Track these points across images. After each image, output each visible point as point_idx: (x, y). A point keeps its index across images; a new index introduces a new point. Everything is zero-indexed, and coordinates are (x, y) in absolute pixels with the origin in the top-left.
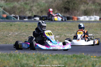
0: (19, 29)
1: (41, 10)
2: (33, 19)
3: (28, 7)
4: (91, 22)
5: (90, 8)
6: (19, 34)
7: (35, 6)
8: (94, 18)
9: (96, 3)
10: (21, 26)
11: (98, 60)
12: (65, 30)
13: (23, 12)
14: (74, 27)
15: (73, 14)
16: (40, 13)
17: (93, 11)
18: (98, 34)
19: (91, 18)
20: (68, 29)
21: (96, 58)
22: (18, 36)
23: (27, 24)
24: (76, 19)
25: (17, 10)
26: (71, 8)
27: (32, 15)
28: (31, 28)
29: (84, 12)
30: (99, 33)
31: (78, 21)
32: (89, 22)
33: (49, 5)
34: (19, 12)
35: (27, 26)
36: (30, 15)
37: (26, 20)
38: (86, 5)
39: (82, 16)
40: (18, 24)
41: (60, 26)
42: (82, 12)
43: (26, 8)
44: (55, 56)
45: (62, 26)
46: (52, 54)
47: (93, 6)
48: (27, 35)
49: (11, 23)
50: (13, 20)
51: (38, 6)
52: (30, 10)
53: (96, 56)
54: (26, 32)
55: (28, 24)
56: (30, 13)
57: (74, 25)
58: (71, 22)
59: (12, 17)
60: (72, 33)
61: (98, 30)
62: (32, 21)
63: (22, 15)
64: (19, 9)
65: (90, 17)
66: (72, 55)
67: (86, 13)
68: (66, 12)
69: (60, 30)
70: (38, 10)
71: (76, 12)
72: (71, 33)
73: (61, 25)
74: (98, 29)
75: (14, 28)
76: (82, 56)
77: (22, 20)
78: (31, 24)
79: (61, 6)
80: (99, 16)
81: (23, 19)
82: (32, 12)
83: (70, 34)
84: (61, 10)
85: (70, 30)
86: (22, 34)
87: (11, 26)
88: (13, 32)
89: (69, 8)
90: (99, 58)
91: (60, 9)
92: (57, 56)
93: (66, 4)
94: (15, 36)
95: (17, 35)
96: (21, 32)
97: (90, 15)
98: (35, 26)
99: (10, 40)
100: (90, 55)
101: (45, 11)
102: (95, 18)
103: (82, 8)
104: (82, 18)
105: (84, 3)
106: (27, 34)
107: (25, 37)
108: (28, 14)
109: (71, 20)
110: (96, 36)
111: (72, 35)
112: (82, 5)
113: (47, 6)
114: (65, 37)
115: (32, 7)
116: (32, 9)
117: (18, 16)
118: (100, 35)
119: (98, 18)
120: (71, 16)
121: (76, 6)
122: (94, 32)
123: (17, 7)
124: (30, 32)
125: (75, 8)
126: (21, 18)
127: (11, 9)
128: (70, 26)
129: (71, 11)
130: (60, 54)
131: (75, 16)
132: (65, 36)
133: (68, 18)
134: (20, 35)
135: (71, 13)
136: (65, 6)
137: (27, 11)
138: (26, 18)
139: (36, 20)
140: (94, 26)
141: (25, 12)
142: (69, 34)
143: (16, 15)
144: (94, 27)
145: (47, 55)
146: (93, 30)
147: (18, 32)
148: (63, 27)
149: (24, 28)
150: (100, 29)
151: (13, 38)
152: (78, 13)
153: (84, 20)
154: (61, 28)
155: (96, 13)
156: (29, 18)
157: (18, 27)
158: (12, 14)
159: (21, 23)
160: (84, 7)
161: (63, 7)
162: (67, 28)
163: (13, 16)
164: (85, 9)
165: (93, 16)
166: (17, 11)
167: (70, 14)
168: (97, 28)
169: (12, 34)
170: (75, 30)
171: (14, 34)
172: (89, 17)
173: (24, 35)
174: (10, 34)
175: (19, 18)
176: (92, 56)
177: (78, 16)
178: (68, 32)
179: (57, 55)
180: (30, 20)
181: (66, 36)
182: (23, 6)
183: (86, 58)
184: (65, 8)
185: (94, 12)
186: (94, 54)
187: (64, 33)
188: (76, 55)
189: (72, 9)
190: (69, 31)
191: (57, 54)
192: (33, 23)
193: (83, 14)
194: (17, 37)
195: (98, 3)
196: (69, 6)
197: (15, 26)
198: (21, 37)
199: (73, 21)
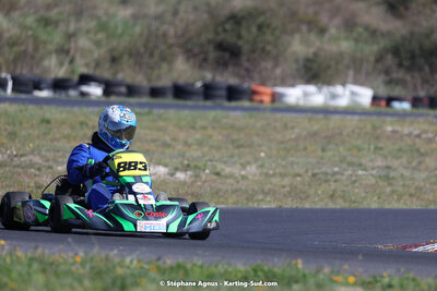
0: (13, 136)
1: (111, 50)
2: (73, 93)
3: (57, 37)
4: (336, 112)
5: (333, 48)
6: (12, 160)
7: (88, 32)
8: (347, 93)
9: (360, 29)
10: (21, 124)
12: (218, 148)
13: (32, 57)
14: (258, 135)
15: (256, 76)
16: (107, 65)
17: (346, 61)
18: (365, 170)
19: (334, 96)
20: (233, 142)
21: (356, 284)
22: (7, 169)
23: (48, 115)
24: (267, 99)
25: (6, 49)
26: (246, 48)
27: (73, 72)
28: (67, 131)
29: (305, 67)
30: (370, 164)
31: (277, 105)
32: (326, 111)
34: (11, 57)
35: (48, 122)
36: (61, 73)
37: (44, 94)
38: (313, 37)
39: (293, 86)
40: (6, 113)
41: (193, 128)
42: (294, 66)
43: (45, 43)
44: (172, 268)
45: (204, 128)
46: (159, 259)
47: (347, 39)
48: (47, 164)
51: (101, 36)
52: (63, 51)
53: (356, 277)
54: (43, 153)
55: (53, 113)
56: (61, 64)
57: (258, 125)
58: (242, 109)
60: (249, 163)
61: (363, 149)
62: (72, 103)
63: (25, 72)
64: (12, 44)
65: (332, 89)
66: (249, 269)
67: (314, 73)
68: (225, 65)
69: (195, 147)
70: (98, 53)
71: (269, 65)
72: (243, 161)
73: (200, 123)
74: (365, 145)
76: (294, 273)
77: (23, 96)
78: (64, 116)
79: (204, 38)
80: (372, 88)
81: (30, 92)
82: (72, 62)
83: (239, 166)
84: (202, 56)
85: (238, 147)
86: (22, 159)
89: (240, 48)
91: (196, 50)
93: (225, 31)
96: (21, 152)
97: (329, 82)
98: (82, 124)
100: (327, 270)
101: (131, 55)
102: (353, 93)
103: (298, 47)
104: (294, 94)
105: (304, 28)
106: (48, 161)
107: (37, 173)
108: (55, 68)
109: (246, 104)
110: (354, 178)
111: (248, 168)
112: (297, 37)
113: (141, 35)
114: (215, 177)
115: (70, 36)
116: (72, 46)
117: (9, 77)
118: (374, 172)
119: (365, 95)
120: (246, 85)
121: (269, 37)
122: (349, 159)
123: (6, 35)
124: (58, 151)
125: (263, 50)
126: (19, 85)
128: (240, 129)
129: (248, 60)
131: (263, 84)
132: (218, 174)
133: (233, 94)
134: (14, 167)
135: (247, 70)
136: (222, 36)
137: (50, 53)
138: (42, 86)
139: (86, 99)
140: (349, 130)
141: (42, 59)
142: (234, 163)
144: (348, 135)
145: (135, 262)
146: (341, 149)
147: (7, 149)
148: (210, 131)
149: (36, 133)
150: (372, 147)
152: (278, 71)
153: (302, 103)
154: (198, 136)
155: (358, 71)
156: (59, 85)
157: (9, 128)
159: (21, 111)
160: (305, 42)
161: (209, 42)
162: (227, 136)
164: (311, 56)
165: (344, 84)
166: (6, 55)
167: (243, 72)
168: (359, 142)
170: (263, 148)
172: (325, 89)
173: (31, 165)
175: (10, 84)
176: (339, 273)
177: (275, 85)
178: (232, 156)
179: (179, 266)
180: (62, 95)
181: (223, 173)
182: (30, 33)
183: (312, 283)
184: (220, 46)
185: (348, 67)
186: (346, 266)
187: (211, 161)
190: (236, 151)
191: (181, 259)
192: (76, 109)
194: (2, 171)
195: (366, 27)
196: (239, 37)
198: (19, 174)
199: (255, 104)
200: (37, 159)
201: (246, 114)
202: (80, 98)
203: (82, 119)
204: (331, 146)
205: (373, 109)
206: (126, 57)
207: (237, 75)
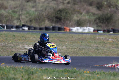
0: (6, 39)
1: (30, 19)
2: (21, 29)
3: (17, 16)
4: (85, 33)
5: (84, 18)
6: (6, 45)
7: (24, 14)
8: (87, 29)
9: (90, 13)
10: (8, 36)
11: (91, 76)
13: (11, 20)
14: (65, 39)
15: (65, 25)
16: (29, 22)
17: (87, 21)
18: (92, 47)
19: (84, 30)
20: (60, 41)
21: (89, 73)
22: (5, 47)
23: (14, 34)
24: (68, 30)
25: (4, 18)
26: (63, 18)
27: (21, 24)
28: (19, 38)
29: (77, 22)
30: (93, 46)
31: (70, 32)
32: (82, 33)
33: (39, 14)
34: (6, 20)
35: (15, 36)
36: (18, 24)
37: (14, 29)
38: (79, 15)
39: (74, 27)
40: (4, 34)
42: (74, 22)
43: (14, 17)
44: (45, 70)
45: (53, 37)
46: (41, 68)
47: (87, 16)
48: (14, 46)
51: (27, 15)
52: (18, 19)
53: (89, 72)
54: (13, 43)
55: (16, 34)
56: (18, 22)
57: (66, 37)
58: (62, 33)
60: (64, 46)
62: (20, 31)
63: (9, 24)
64: (6, 17)
65: (84, 28)
66: (63, 70)
67: (79, 24)
68: (58, 22)
70: (27, 19)
71: (68, 22)
72: (62, 45)
74: (92, 41)
76: (74, 71)
77: (9, 30)
78: (18, 34)
79: (52, 16)
80: (93, 28)
81: (10, 29)
82: (20, 21)
84: (52, 20)
85: (61, 42)
86: (8, 45)
89: (61, 18)
90: (93, 73)
91: (51, 18)
92: (47, 71)
93: (58, 14)
95: (3, 46)
96: (8, 43)
97: (83, 26)
98: (23, 36)
100: (82, 70)
101: (35, 20)
102: (89, 29)
103: (75, 18)
104: (75, 29)
105: (77, 13)
107: (12, 48)
108: (16, 23)
109: (63, 31)
110: (89, 49)
111: (63, 47)
112: (75, 15)
113: (37, 15)
115: (20, 15)
116: (21, 17)
117: (5, 25)
118: (94, 48)
119: (92, 29)
120: (63, 27)
121: (68, 15)
122: (88, 45)
123: (4, 15)
124: (17, 43)
125: (67, 18)
126: (8, 27)
128: (61, 38)
129: (63, 21)
130: (50, 68)
131: (67, 27)
133: (60, 29)
135: (63, 23)
136: (57, 15)
137: (15, 19)
138: (13, 27)
139: (24, 30)
141: (13, 21)
142: (60, 46)
143: (3, 24)
144: (88, 39)
145: (36, 68)
146: (86, 42)
147: (5, 42)
148: (54, 38)
149: (12, 39)
150: (93, 42)
152: (71, 24)
153: (76, 31)
155: (90, 24)
156: (17, 27)
157: (5, 37)
159: (8, 33)
160: (77, 17)
161: (54, 16)
162: (58, 39)
164: (78, 20)
165: (87, 27)
166: (4, 20)
167: (62, 24)
168: (90, 41)
170: (67, 42)
171: (0, 45)
172: (82, 28)
173: (11, 46)
175: (5, 27)
176: (85, 71)
177: (70, 27)
179: (46, 69)
180: (18, 30)
182: (10, 14)
183: (79, 73)
184: (57, 18)
185: (88, 23)
186: (87, 69)
188: (67, 70)
190: (60, 43)
191: (47, 68)
192: (21, 33)
193: (76, 25)
194: (3, 48)
195: (92, 13)
196: (61, 15)
197: (2, 36)
198: (8, 49)
199: (65, 32)
201: (63, 34)
202: (22, 30)
203: (23, 35)
204: (84, 42)
205: (94, 33)
206: (34, 20)
207: (61, 25)
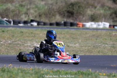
0: (13, 36)
1: (39, 13)
2: (29, 25)
3: (24, 10)
5: (98, 12)
6: (13, 43)
7: (33, 8)
8: (103, 24)
9: (106, 7)
10: (15, 33)
12: (68, 39)
13: (18, 15)
14: (79, 35)
15: (78, 20)
16: (38, 17)
18: (108, 45)
19: (99, 25)
20: (72, 37)
22: (12, 45)
23: (22, 31)
24: (81, 26)
25: (11, 13)
26: (75, 12)
27: (29, 19)
28: (28, 35)
29: (91, 17)
30: (109, 43)
31: (84, 27)
32: (97, 29)
33: (50, 8)
34: (12, 15)
35: (22, 32)
36: (26, 19)
37: (21, 25)
38: (93, 9)
39: (88, 22)
40: (11, 30)
41: (61, 34)
42: (88, 17)
43: (21, 11)
44: (56, 71)
45: (64, 34)
46: (52, 69)
47: (102, 10)
48: (22, 44)
49: (3, 29)
50: (5, 25)
51: (36, 9)
52: (26, 13)
53: (105, 73)
54: (21, 41)
55: (24, 30)
56: (26, 17)
57: (79, 33)
59: (4, 22)
60: (76, 43)
61: (107, 39)
62: (28, 27)
63: (16, 19)
64: (13, 11)
65: (98, 23)
66: (76, 71)
67: (93, 19)
68: (70, 17)
69: (62, 39)
70: (35, 14)
71: (81, 17)
72: (75, 43)
73: (63, 33)
75: (6, 35)
78: (27, 31)
79: (64, 10)
80: (109, 23)
81: (17, 24)
82: (29, 16)
84: (63, 15)
85: (73, 39)
86: (16, 42)
87: (3, 32)
88: (5, 40)
89: (73, 12)
91: (62, 13)
92: (59, 72)
93: (70, 8)
94: (8, 46)
95: (10, 44)
97: (98, 21)
98: (31, 33)
99: (2, 50)
100: (98, 72)
101: (44, 14)
102: (104, 24)
103: (89, 12)
104: (88, 25)
107: (20, 46)
108: (24, 18)
109: (75, 27)
110: (104, 47)
111: (76, 45)
112: (89, 9)
113: (47, 9)
115: (28, 9)
116: (29, 12)
117: (12, 20)
118: (110, 45)
119: (107, 25)
120: (75, 22)
121: (81, 9)
122: (103, 42)
123: (11, 9)
124: (25, 40)
125: (80, 13)
126: (14, 23)
127: (4, 11)
128: (74, 34)
129: (76, 15)
130: (62, 69)
131: (80, 22)
132: (68, 46)
133: (72, 25)
134: (14, 44)
135: (76, 18)
136: (69, 9)
137: (23, 14)
138: (21, 23)
140: (103, 34)
141: (21, 15)
142: (72, 43)
143: (9, 19)
144: (103, 36)
145: (46, 70)
146: (101, 39)
147: (12, 40)
148: (66, 35)
149: (19, 35)
150: (109, 39)
151: (6, 48)
152: (84, 18)
153: (91, 27)
154: (63, 36)
155: (105, 18)
156: (25, 22)
157: (12, 34)
158: (4, 18)
159: (15, 29)
160: (91, 11)
161: (65, 11)
162: (70, 36)
163: (6, 20)
164: (93, 14)
165: (102, 22)
166: (11, 15)
167: (74, 19)
168: (106, 37)
169: (4, 42)
170: (80, 39)
171: (7, 43)
172: (97, 23)
173: (18, 44)
174: (1, 43)
175: (12, 22)
176: (101, 72)
177: (83, 22)
178: (72, 41)
180: (26, 25)
181: (69, 46)
182: (17, 8)
183: (93, 75)
184: (68, 12)
185: (103, 17)
187: (66, 43)
188: (81, 71)
189: (77, 13)
190: (73, 40)
191: (58, 69)
192: (30, 29)
193: (90, 20)
194: (10, 46)
196: (73, 9)
197: (8, 32)
198: (15, 46)
199: (78, 27)
200: (20, 42)
201: (75, 30)
202: (31, 26)
203: (31, 31)
204: (98, 39)
205: (110, 28)
